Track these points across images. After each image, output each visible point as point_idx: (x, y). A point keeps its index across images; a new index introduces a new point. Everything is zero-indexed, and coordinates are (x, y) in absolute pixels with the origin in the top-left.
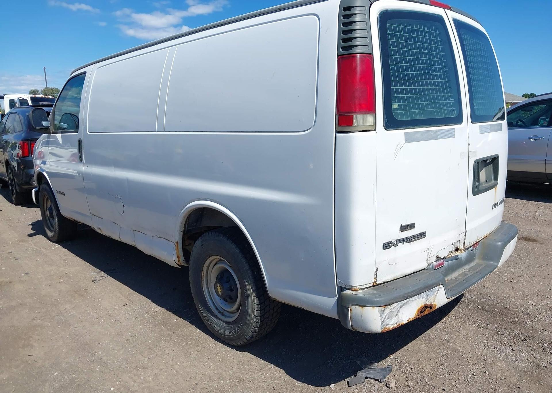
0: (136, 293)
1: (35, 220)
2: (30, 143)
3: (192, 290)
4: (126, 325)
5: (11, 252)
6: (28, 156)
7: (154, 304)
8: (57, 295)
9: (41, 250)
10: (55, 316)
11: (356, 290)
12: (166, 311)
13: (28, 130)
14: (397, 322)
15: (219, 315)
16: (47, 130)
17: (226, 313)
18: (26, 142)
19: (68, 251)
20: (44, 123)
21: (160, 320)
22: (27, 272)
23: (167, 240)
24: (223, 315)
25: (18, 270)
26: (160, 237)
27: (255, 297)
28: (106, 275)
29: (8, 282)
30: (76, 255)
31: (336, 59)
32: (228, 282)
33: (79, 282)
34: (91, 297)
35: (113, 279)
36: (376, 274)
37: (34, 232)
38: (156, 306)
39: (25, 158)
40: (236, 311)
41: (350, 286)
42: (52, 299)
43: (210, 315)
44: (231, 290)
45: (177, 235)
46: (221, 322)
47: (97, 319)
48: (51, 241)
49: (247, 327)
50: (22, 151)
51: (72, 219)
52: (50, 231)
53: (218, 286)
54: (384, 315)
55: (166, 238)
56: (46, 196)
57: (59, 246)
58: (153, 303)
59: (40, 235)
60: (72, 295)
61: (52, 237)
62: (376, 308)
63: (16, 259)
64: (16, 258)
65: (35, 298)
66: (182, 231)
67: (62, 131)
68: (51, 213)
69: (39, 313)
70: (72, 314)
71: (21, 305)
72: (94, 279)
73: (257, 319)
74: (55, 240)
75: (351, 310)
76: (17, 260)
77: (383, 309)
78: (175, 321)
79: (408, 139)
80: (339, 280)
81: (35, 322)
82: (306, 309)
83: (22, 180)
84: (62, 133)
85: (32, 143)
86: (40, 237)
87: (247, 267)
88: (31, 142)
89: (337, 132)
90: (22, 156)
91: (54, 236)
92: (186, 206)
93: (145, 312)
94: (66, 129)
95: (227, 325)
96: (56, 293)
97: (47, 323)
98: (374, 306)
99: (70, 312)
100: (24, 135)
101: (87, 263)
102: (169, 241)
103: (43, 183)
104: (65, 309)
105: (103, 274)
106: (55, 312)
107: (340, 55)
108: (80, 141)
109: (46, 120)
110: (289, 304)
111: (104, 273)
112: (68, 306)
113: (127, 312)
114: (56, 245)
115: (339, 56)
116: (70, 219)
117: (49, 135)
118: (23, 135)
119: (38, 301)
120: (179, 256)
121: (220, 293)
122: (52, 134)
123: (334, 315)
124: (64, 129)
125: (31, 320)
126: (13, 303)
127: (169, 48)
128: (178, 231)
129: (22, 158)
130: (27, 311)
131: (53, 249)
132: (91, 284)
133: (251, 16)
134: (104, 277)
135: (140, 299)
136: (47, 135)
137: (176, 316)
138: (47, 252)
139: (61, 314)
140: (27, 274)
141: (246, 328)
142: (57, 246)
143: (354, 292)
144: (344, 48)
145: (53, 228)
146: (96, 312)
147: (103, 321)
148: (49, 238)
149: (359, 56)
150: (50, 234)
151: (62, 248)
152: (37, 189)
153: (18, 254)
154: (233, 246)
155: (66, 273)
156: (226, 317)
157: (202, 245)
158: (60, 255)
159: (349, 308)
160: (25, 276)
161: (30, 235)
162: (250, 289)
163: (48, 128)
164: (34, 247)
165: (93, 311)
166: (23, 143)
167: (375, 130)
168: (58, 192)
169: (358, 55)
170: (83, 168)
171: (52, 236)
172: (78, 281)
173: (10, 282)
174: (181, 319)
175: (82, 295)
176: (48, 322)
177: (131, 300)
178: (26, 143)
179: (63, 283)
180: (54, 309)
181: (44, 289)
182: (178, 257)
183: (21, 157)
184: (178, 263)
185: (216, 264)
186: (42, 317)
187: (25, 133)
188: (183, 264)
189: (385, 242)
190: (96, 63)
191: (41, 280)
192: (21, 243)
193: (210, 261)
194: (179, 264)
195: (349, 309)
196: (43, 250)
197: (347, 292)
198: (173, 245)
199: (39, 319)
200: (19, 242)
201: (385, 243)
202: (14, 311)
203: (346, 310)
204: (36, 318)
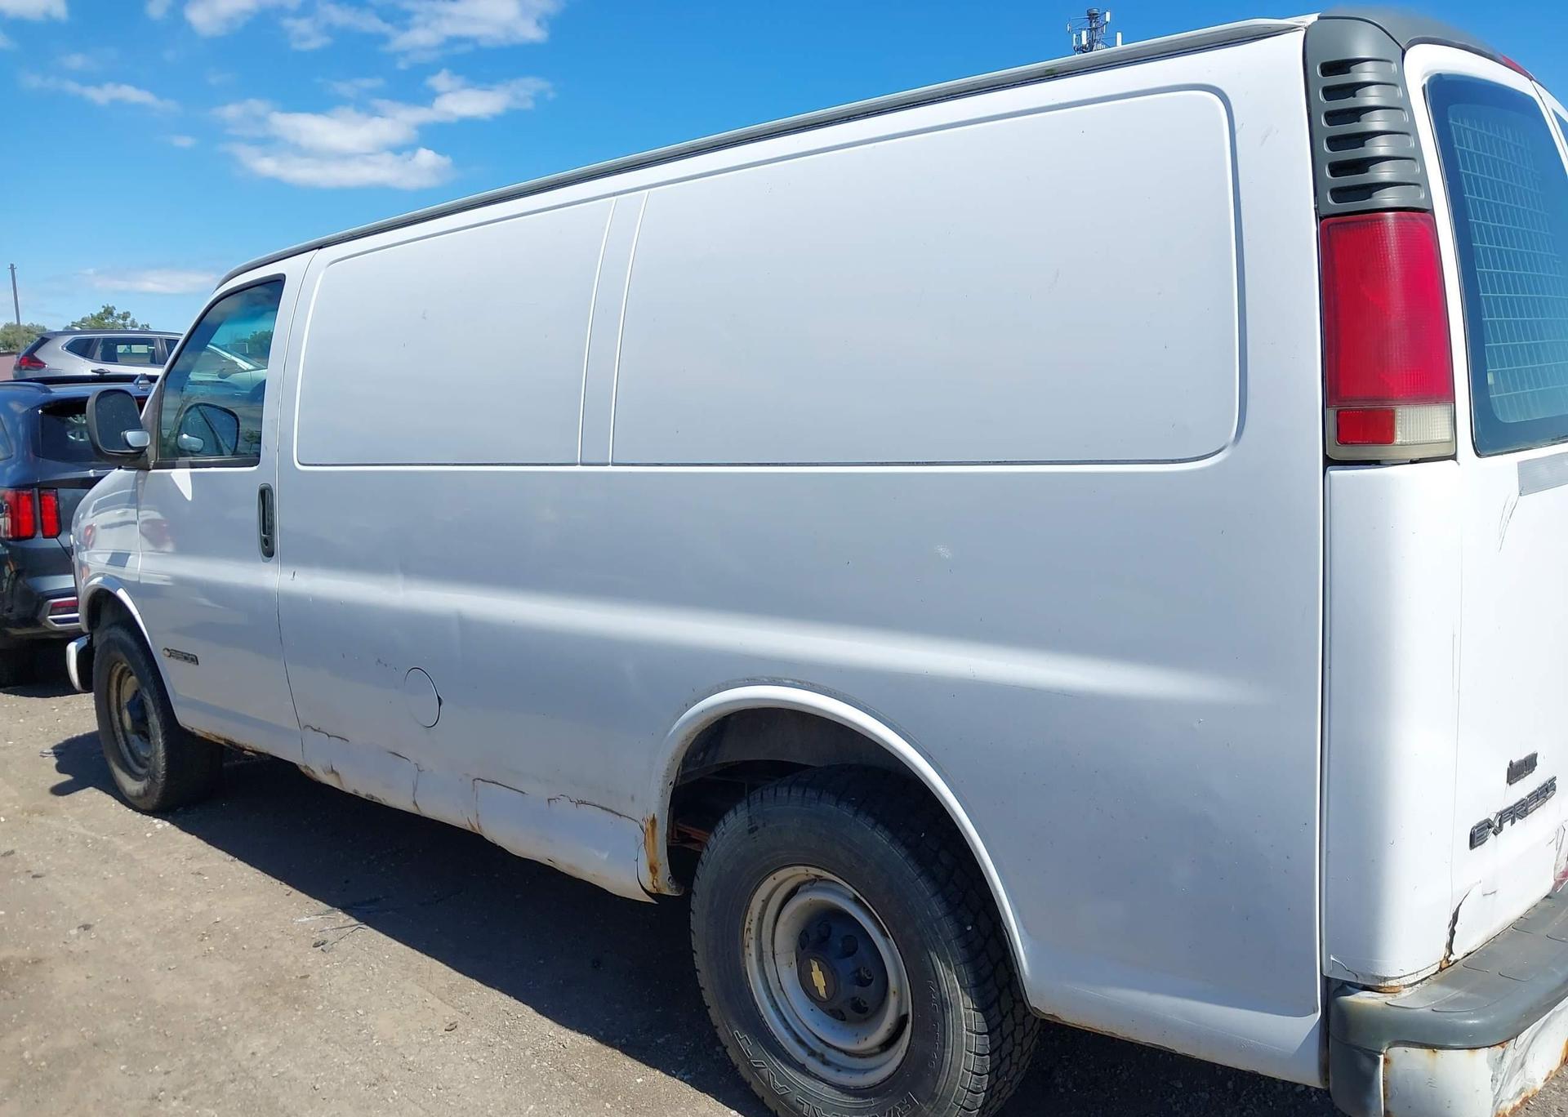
0: (475, 982)
1: (61, 738)
2: (39, 495)
3: (703, 978)
4: (479, 1104)
5: (12, 852)
6: (32, 537)
7: (549, 1021)
8: (207, 1001)
9: (109, 842)
10: (224, 1082)
11: (1393, 991)
12: (595, 1044)
13: (31, 455)
14: (1522, 1090)
15: (813, 1065)
16: (139, 458)
17: (831, 1055)
18: (24, 492)
19: (202, 842)
20: (131, 436)
21: (590, 1079)
22: (83, 919)
23: (612, 812)
24: (826, 1063)
25: (53, 916)
26: (585, 803)
27: (973, 1009)
28: (354, 921)
29: (30, 962)
30: (231, 854)
31: (1314, 228)
32: (849, 952)
33: (270, 950)
34: (326, 1003)
35: (382, 936)
36: (1453, 933)
37: (67, 778)
38: (556, 1027)
39: (23, 542)
40: (877, 1050)
41: (1377, 977)
42: (195, 1017)
43: (777, 1063)
44: (863, 983)
45: (653, 800)
46: (822, 1085)
47: (376, 1088)
48: (136, 809)
49: (935, 1110)
50: (12, 519)
51: (219, 738)
52: (131, 777)
53: (815, 967)
54: (1501, 1073)
55: (604, 806)
56: (118, 664)
57: (167, 824)
58: (544, 1018)
59: (91, 788)
60: (261, 998)
61: (138, 797)
62: (1480, 1050)
63: (34, 877)
64: (35, 873)
65: (139, 1019)
66: (671, 783)
67: (191, 459)
68: (141, 723)
69: (167, 1073)
70: (283, 1073)
71: (95, 1045)
72: (317, 937)
73: (980, 1081)
74: (150, 807)
75: (1386, 1061)
76: (38, 880)
77: (1500, 1055)
78: (639, 1081)
79: (1530, 482)
80: (1332, 958)
81: (162, 1108)
82: (1179, 1051)
83: (10, 610)
84: (193, 466)
85: (43, 495)
86: (92, 798)
87: (937, 908)
88: (42, 492)
89: (1329, 462)
90: (10, 536)
91: (146, 792)
92: (696, 702)
93: (528, 1053)
94: (198, 452)
95: (851, 1100)
96: (205, 996)
97: (208, 1110)
98: (1476, 1045)
99: (272, 1066)
100: (14, 471)
101: (279, 882)
102: (620, 815)
103: (110, 626)
104: (253, 1053)
105: (341, 917)
106: (223, 1067)
107: (1327, 217)
108: (265, 494)
109: (137, 425)
110: (1107, 1034)
111: (346, 917)
112: (257, 1043)
113: (468, 1056)
114: (156, 821)
115: (1321, 219)
116: (213, 738)
117: (141, 473)
118: (9, 470)
119: (152, 1027)
120: (657, 866)
121: (822, 992)
122: (154, 468)
123: (1308, 1075)
124: (193, 453)
125: (145, 1102)
126: (68, 1040)
127: (614, 198)
128: (661, 784)
129: (11, 543)
130: (123, 1067)
131: (148, 835)
132: (313, 956)
133: (936, 96)
134: (348, 930)
135: (494, 1005)
136: (135, 472)
137: (636, 1063)
138: (131, 847)
139: (243, 1074)
140: (86, 927)
141: (932, 1110)
142: (159, 826)
143: (1389, 999)
144: (1339, 194)
145: (142, 766)
146: (361, 1059)
147: (395, 1092)
148: (129, 799)
149: (1397, 218)
150: (132, 786)
151: (179, 831)
152: (84, 641)
153: (36, 856)
154: (881, 837)
155: (218, 919)
156: (839, 1071)
157: (751, 831)
158: (176, 855)
159: (1381, 1053)
160: (82, 938)
161: (59, 790)
162: (951, 982)
163: (141, 451)
164: (82, 831)
165: (351, 1057)
166: (18, 495)
167: (1454, 457)
168: (173, 654)
169: (1390, 214)
170: (274, 578)
171: (142, 791)
172: (266, 947)
173: (37, 962)
174: (658, 1072)
175: (296, 999)
176: (208, 1107)
177: (467, 1009)
178: (23, 494)
179: (218, 957)
180: (214, 1056)
181: (158, 983)
182: (653, 869)
183: (10, 540)
184: (649, 887)
185: (793, 893)
186: (180, 1087)
187: (18, 463)
188: (667, 892)
189: (1475, 825)
190: (320, 248)
191: (139, 949)
192: (36, 818)
193: (777, 882)
194: (654, 891)
195: (1382, 1057)
196: (118, 841)
197: (1362, 998)
198: (634, 831)
199: (175, 1098)
200: (29, 815)
201: (1476, 827)
202: (79, 1071)
203: (1366, 1063)
204: (163, 1093)
